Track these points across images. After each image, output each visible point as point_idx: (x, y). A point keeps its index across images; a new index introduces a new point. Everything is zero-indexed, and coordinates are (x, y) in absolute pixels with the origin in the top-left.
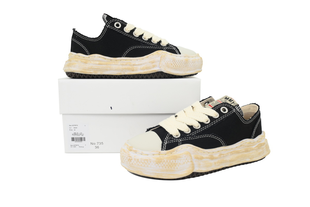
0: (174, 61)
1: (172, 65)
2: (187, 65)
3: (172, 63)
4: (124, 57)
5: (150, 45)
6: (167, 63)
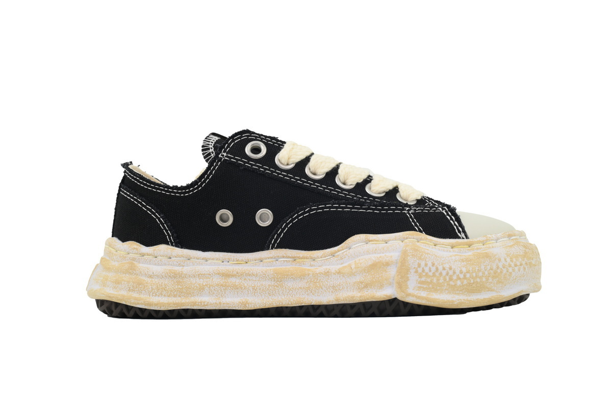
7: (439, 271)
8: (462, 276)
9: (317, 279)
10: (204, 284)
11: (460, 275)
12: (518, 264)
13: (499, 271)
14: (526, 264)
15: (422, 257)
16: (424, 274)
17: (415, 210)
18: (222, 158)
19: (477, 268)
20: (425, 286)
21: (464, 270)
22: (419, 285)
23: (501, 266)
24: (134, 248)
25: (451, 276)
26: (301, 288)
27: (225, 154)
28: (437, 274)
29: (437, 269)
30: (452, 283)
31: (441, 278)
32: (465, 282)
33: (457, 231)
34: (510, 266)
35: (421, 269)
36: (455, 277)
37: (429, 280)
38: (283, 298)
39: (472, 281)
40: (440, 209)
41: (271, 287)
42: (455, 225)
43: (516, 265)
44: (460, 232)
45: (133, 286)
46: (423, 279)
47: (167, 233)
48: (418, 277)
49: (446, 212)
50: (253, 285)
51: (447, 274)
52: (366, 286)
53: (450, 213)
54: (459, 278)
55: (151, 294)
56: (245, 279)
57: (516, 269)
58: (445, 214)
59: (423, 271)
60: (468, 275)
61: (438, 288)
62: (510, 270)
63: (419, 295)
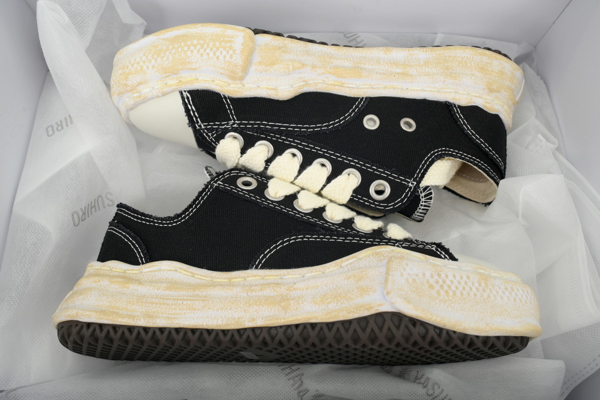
0: (439, 275)
1: (431, 287)
2: (489, 296)
3: (432, 281)
4: (256, 268)
5: (346, 235)
6: (414, 280)
7: (212, 52)
8: (192, 48)
9: (322, 63)
10: (424, 67)
11: (193, 49)
12: (136, 65)
13: (155, 56)
14: (127, 67)
15: (227, 64)
16: (227, 49)
17: (227, 124)
18: (413, 181)
19: (176, 56)
20: (227, 39)
21: (189, 53)
22: (233, 39)
23: (153, 61)
24: (489, 103)
25: (202, 48)
26: (337, 59)
27: (410, 185)
28: (215, 49)
29: (214, 54)
30: (202, 42)
31: (211, 46)
32: (189, 43)
33: (190, 99)
34: (144, 62)
35: (230, 53)
36: (199, 47)
37: (223, 44)
38: (353, 54)
39: (182, 44)
40: (203, 127)
41: (364, 62)
42: (191, 106)
43: (138, 63)
44: (188, 98)
45: (488, 66)
46: (228, 45)
47: (459, 115)
48: (233, 46)
49: (198, 122)
50: (380, 65)
51: (205, 50)
52: (280, 48)
53: (194, 119)
54: (195, 46)
55: (471, 59)
56: (387, 71)
57: (138, 60)
58: (199, 119)
59: (228, 52)
60: (186, 48)
61: (214, 38)
62: (144, 58)
63: (233, 31)
